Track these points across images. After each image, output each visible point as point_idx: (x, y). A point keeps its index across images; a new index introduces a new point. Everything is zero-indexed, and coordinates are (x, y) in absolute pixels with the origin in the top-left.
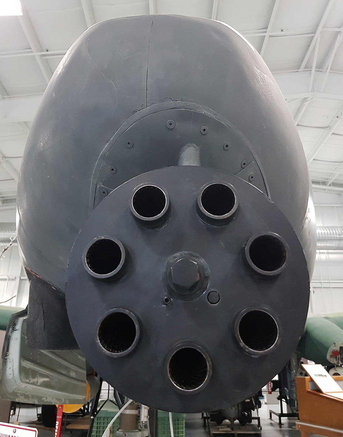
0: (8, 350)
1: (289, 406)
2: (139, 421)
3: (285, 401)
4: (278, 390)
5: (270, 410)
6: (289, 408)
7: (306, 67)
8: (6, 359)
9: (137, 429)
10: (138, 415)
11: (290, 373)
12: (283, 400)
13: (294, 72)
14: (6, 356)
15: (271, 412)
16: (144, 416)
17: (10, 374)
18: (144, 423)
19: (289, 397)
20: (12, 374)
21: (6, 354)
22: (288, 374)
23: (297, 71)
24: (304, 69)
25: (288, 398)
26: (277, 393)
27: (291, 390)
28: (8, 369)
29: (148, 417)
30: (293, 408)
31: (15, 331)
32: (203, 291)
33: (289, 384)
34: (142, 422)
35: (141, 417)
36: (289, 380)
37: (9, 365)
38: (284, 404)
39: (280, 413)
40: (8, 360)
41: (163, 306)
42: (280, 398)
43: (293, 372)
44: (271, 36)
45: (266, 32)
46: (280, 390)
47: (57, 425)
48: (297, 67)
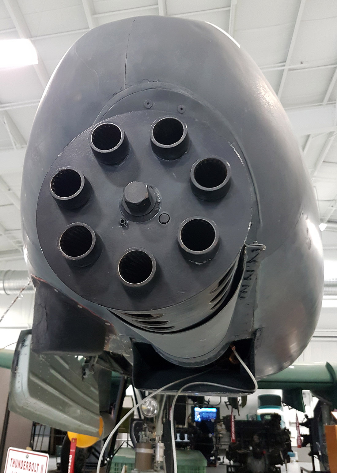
0: (17, 365)
1: (321, 463)
2: (155, 461)
3: (317, 457)
4: (309, 445)
5: (301, 468)
6: (322, 465)
7: (330, 100)
8: (15, 373)
9: (153, 468)
10: (153, 454)
11: (322, 426)
12: (315, 456)
13: (317, 105)
14: (16, 370)
15: (302, 469)
16: (160, 455)
17: (19, 388)
18: (159, 463)
19: (322, 452)
20: (21, 388)
21: (16, 368)
22: (320, 428)
23: (321, 105)
24: (328, 101)
25: (320, 454)
26: (308, 449)
27: (323, 445)
28: (17, 382)
29: (163, 457)
30: (326, 464)
31: (24, 347)
32: (155, 214)
33: (321, 438)
34: (158, 461)
35: (156, 457)
36: (320, 434)
37: (18, 379)
38: (317, 461)
39: (312, 470)
40: (17, 375)
41: (120, 227)
42: (311, 454)
43: (325, 425)
44: (290, 70)
45: (284, 66)
46: (312, 445)
47: (70, 458)
48: (320, 101)
